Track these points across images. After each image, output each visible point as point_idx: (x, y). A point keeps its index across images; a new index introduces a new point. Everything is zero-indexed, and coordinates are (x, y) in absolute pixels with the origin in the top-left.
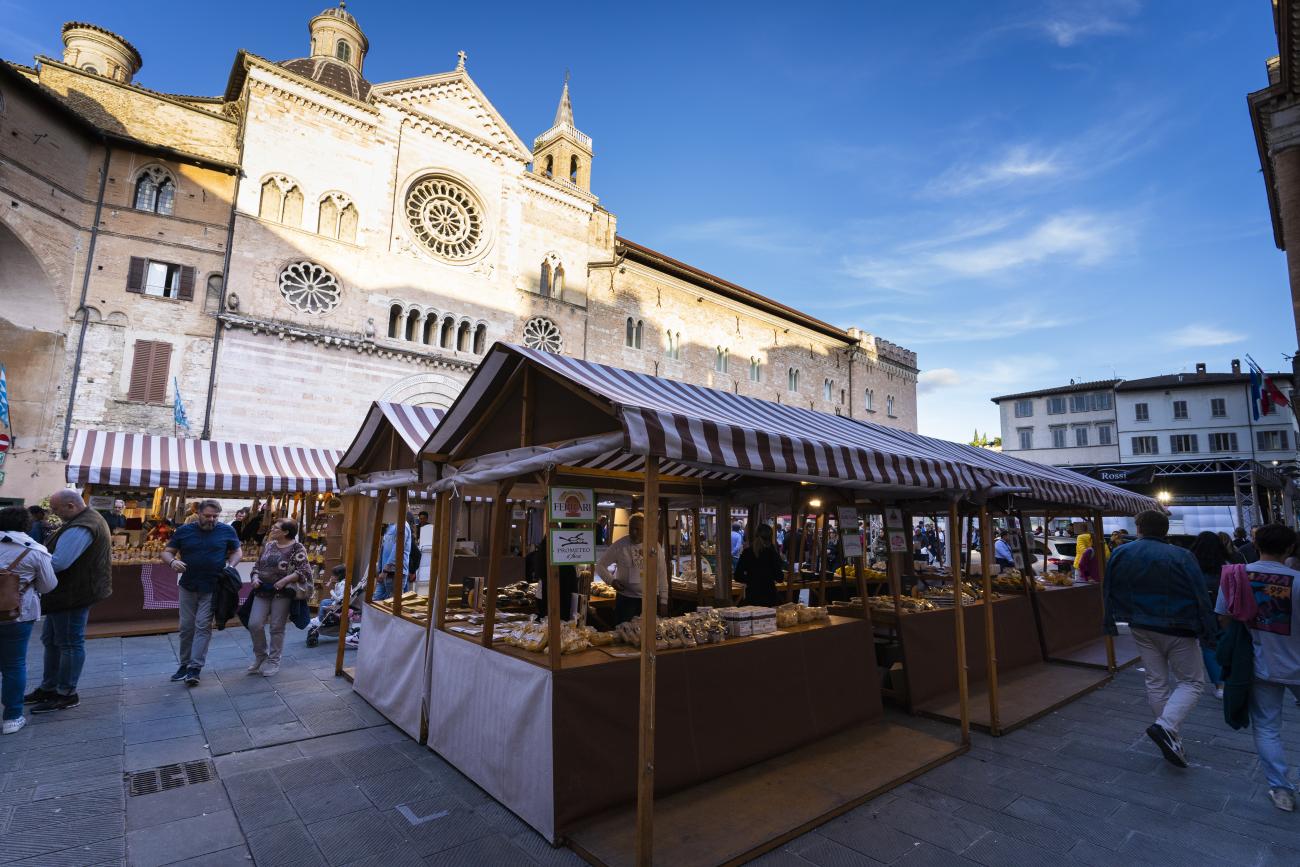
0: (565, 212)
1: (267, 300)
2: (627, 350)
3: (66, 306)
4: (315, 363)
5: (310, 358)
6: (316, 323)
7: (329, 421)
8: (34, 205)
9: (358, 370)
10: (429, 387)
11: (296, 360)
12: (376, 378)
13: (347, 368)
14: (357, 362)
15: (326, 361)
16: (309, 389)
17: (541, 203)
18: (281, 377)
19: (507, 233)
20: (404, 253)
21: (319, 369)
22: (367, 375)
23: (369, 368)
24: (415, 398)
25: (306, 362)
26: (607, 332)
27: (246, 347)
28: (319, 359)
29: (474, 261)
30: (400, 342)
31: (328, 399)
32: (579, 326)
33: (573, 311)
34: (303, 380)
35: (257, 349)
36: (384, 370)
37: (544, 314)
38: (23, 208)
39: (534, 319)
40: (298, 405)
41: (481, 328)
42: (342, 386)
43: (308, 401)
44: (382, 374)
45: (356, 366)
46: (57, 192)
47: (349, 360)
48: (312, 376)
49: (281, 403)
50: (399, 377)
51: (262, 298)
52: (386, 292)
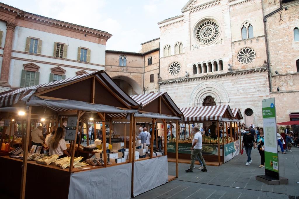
1: (167, 75)
3: (142, 89)
4: (176, 88)
5: (175, 87)
6: (176, 77)
7: (181, 102)
8: (134, 73)
9: (186, 87)
10: (205, 86)
11: (173, 88)
12: (191, 88)
13: (184, 87)
14: (186, 84)
15: (179, 86)
16: (176, 95)
18: (170, 93)
19: (226, 25)
20: (195, 49)
21: (178, 89)
22: (188, 87)
23: (189, 85)
24: (202, 91)
25: (175, 88)
26: (281, 40)
27: (163, 88)
28: (177, 87)
29: (215, 40)
30: (198, 75)
31: (180, 96)
32: (262, 44)
33: (258, 40)
34: (174, 93)
35: (165, 88)
36: (193, 85)
37: (245, 46)
38: (132, 74)
39: (241, 50)
41: (221, 62)
42: (183, 92)
43: (176, 98)
44: (192, 86)
45: (186, 86)
46: (138, 69)
47: (184, 85)
48: (176, 91)
50: (196, 85)
51: (166, 76)
52: (191, 62)
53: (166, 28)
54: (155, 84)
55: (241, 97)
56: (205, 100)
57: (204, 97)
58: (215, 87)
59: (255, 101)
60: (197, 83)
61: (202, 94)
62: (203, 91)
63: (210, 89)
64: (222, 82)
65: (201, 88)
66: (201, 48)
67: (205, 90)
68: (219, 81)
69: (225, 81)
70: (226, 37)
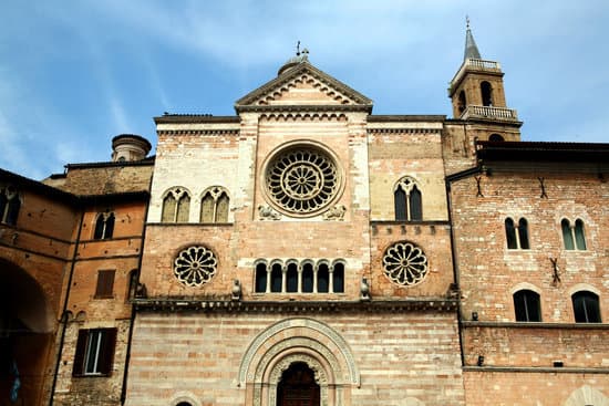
0: (414, 138)
1: (165, 282)
2: (510, 253)
3: (57, 314)
4: (197, 326)
5: (193, 322)
6: (198, 293)
7: (209, 375)
8: (38, 254)
9: (231, 327)
10: (291, 333)
11: (183, 326)
12: (245, 331)
13: (222, 326)
14: (229, 319)
15: (205, 323)
16: (192, 348)
17: (386, 139)
18: (172, 342)
19: (356, 175)
20: (266, 219)
21: (200, 331)
22: (238, 330)
23: (239, 323)
24: (280, 345)
25: (191, 326)
26: (482, 239)
27: (148, 322)
28: (200, 322)
29: (326, 208)
30: (268, 295)
31: (208, 356)
32: (443, 241)
33: (433, 227)
34: (188, 342)
35: (157, 322)
36: (252, 323)
37: (403, 238)
38: (33, 258)
39: (393, 246)
40: (186, 364)
41: (339, 269)
42: (218, 342)
43: (193, 360)
44: (250, 327)
45: (229, 323)
46: (54, 242)
47: (224, 319)
48: (195, 337)
49: (173, 364)
50: (265, 327)
51: (162, 282)
52: (252, 254)
53: (180, 138)
54: (117, 306)
55: (392, 372)
56: (285, 374)
57: (286, 364)
58: (320, 338)
59: (428, 387)
60: (266, 320)
61: (281, 355)
62: (282, 346)
63: (306, 342)
64: (341, 325)
65: (278, 338)
66: (284, 219)
67: (288, 344)
68: (333, 322)
69: (350, 325)
70: (358, 205)
